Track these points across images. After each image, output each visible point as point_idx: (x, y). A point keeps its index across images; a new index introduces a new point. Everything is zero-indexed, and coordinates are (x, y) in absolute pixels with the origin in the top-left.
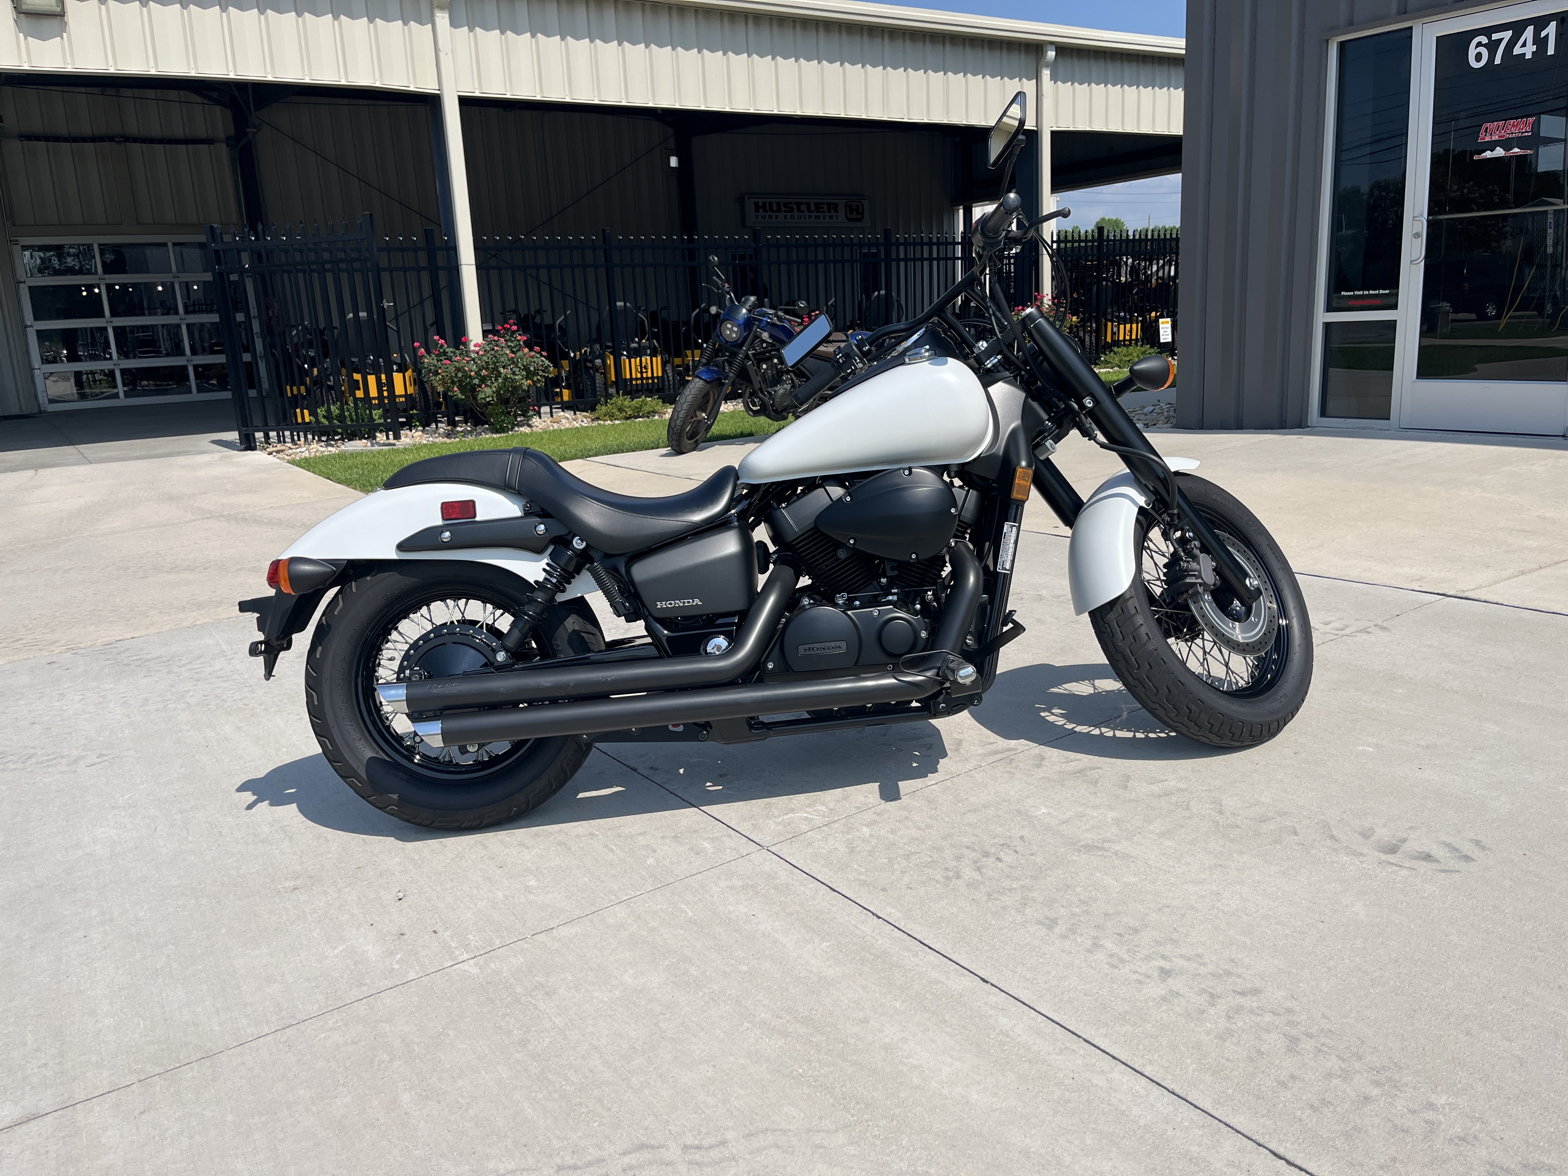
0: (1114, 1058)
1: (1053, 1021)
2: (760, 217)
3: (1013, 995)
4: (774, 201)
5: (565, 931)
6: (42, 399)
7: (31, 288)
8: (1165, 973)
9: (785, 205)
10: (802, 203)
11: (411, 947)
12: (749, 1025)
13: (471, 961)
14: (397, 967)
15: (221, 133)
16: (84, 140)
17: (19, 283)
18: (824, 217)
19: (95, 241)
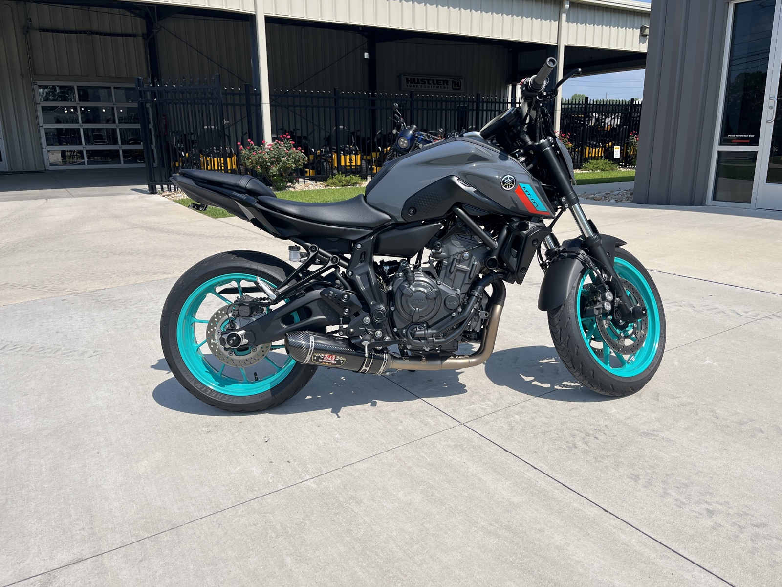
0: (693, 562)
1: (652, 538)
2: (409, 86)
3: (625, 520)
4: (416, 78)
5: (360, 466)
6: (47, 164)
7: (43, 107)
8: (710, 513)
9: (422, 80)
10: (430, 80)
11: (277, 470)
12: (476, 529)
13: (311, 480)
14: (271, 481)
15: (140, 32)
16: (72, 32)
17: (37, 104)
18: (441, 87)
19: (75, 85)
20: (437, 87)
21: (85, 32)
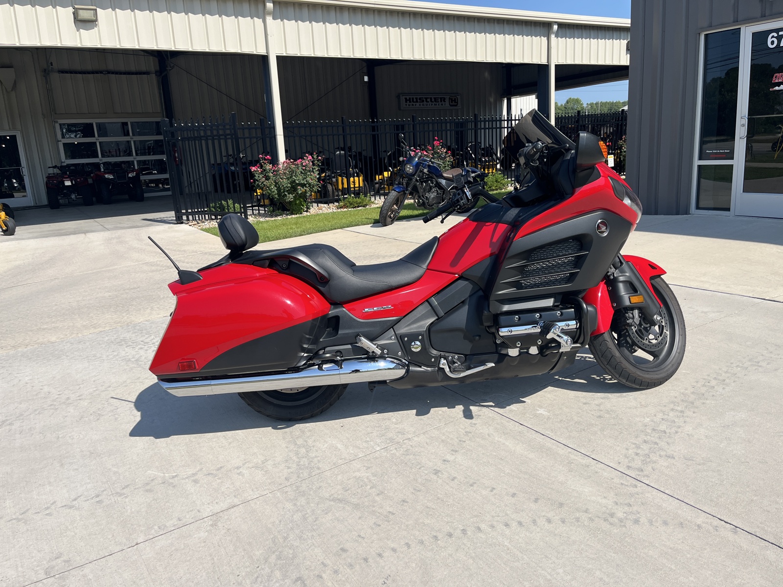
2: (407, 105)
3: (607, 464)
4: (415, 97)
7: (64, 144)
9: (420, 99)
10: (428, 98)
14: (353, 452)
15: (153, 69)
16: (89, 73)
17: (58, 141)
18: (439, 104)
19: (94, 122)
20: (435, 105)
21: (101, 72)
